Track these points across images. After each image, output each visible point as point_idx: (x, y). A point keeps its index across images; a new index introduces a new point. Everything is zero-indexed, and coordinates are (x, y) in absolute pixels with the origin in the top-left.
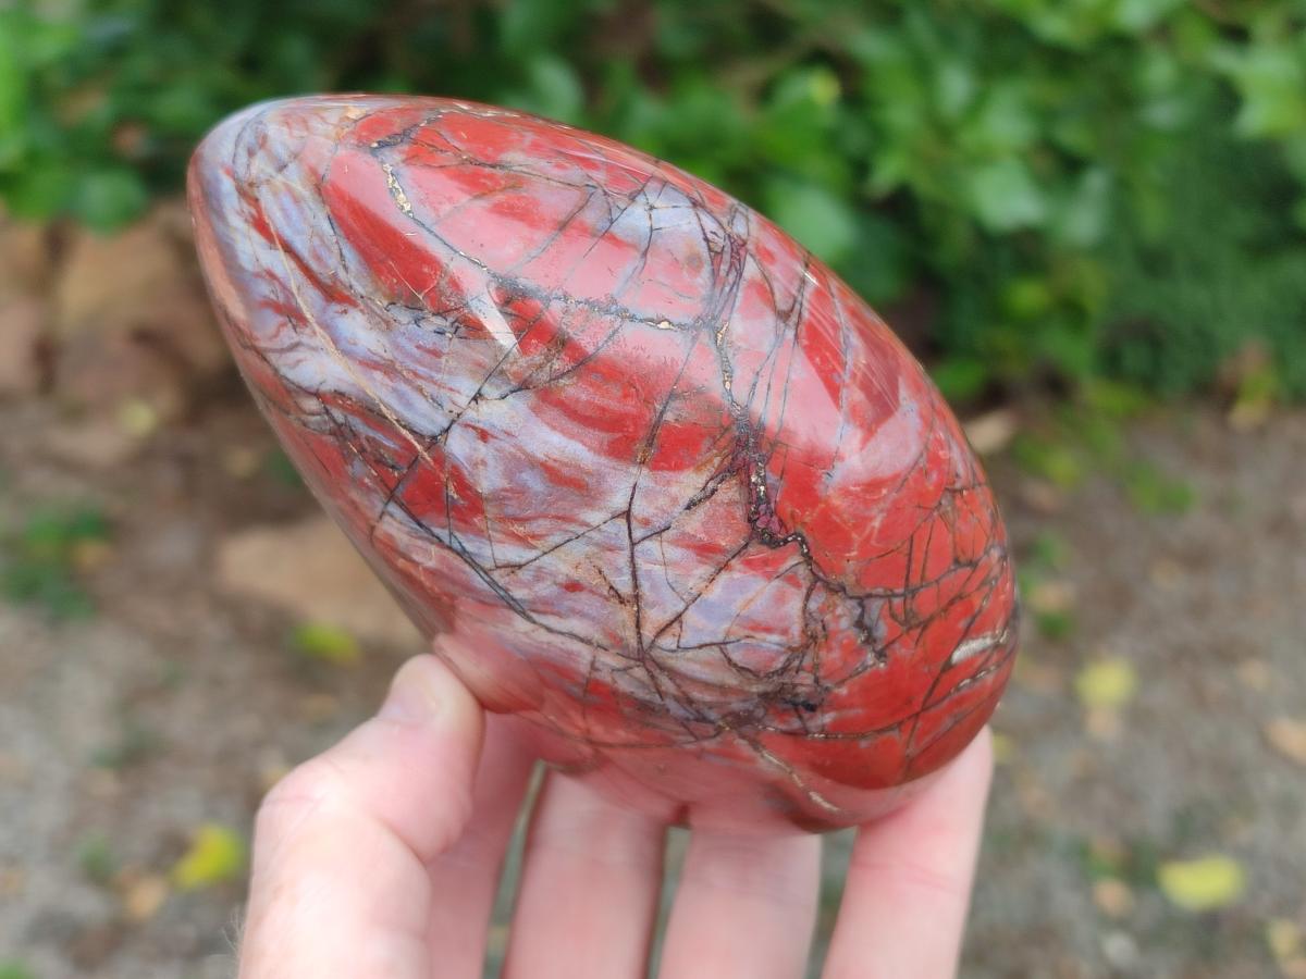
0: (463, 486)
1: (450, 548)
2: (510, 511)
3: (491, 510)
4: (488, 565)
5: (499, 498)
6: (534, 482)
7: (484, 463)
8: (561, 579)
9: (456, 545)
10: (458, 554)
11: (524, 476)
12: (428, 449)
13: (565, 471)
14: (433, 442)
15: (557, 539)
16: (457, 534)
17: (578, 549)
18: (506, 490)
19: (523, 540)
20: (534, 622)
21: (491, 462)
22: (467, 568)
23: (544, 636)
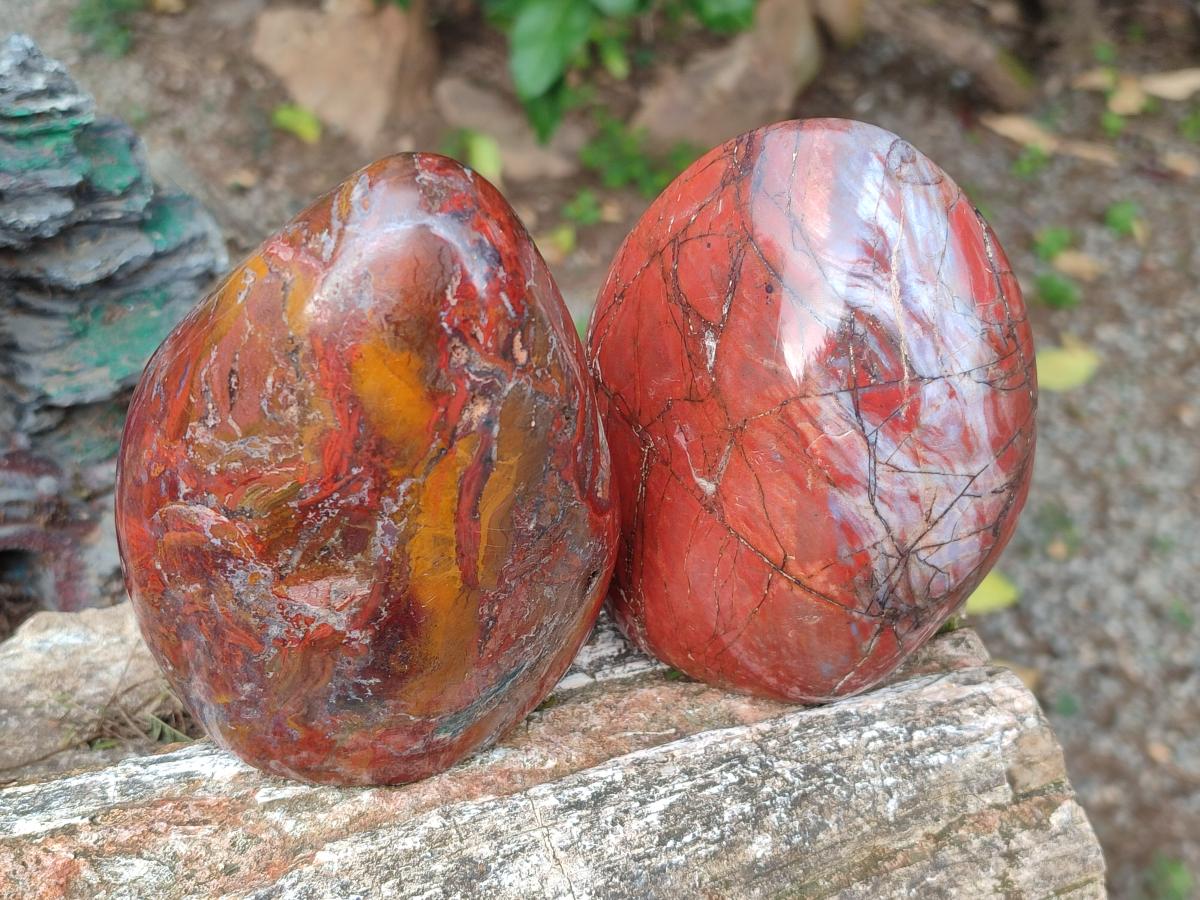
0: (914, 411)
1: (866, 438)
2: (926, 440)
3: (916, 433)
4: (881, 458)
5: (927, 430)
6: (953, 433)
7: (938, 407)
8: (913, 491)
9: (872, 439)
10: (868, 444)
11: (952, 427)
12: (911, 381)
13: (971, 438)
14: (918, 379)
15: (932, 468)
16: (880, 433)
17: (938, 480)
18: (935, 428)
19: (916, 458)
20: (873, 504)
21: (942, 409)
22: (865, 454)
23: (869, 514)
